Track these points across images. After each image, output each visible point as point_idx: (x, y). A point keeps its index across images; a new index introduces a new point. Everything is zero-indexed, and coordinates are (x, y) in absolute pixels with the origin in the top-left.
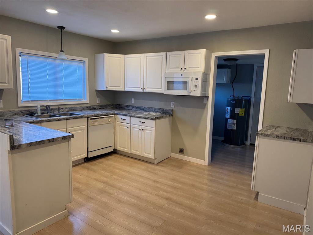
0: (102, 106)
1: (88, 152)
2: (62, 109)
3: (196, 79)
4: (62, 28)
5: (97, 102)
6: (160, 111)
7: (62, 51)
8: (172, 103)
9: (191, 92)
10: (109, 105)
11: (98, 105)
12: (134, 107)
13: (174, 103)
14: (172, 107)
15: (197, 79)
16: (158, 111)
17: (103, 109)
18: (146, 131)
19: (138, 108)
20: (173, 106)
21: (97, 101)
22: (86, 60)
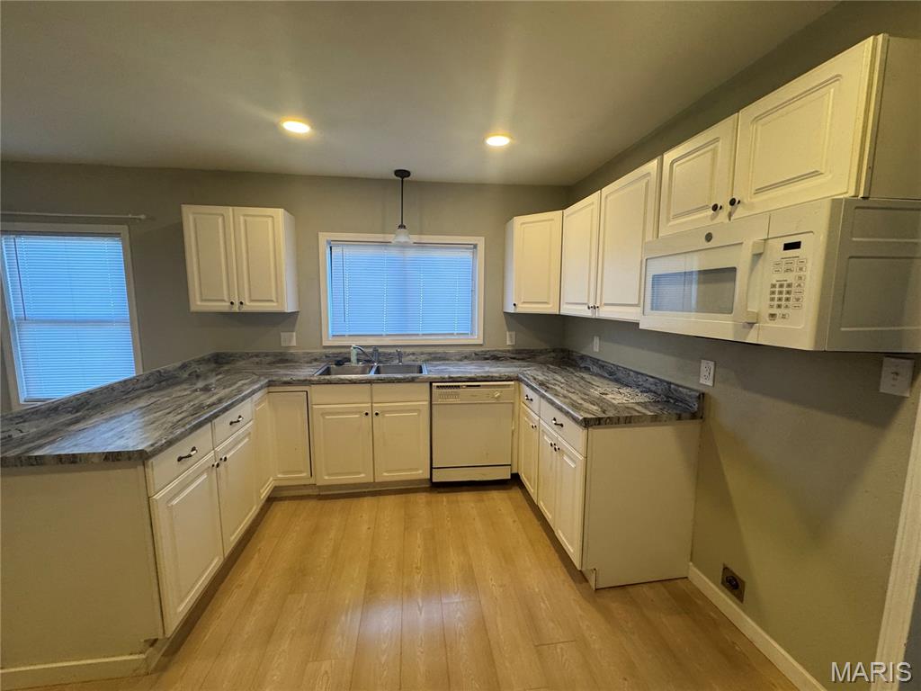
0: (519, 352)
1: (431, 468)
2: (413, 354)
3: (788, 247)
4: (403, 174)
5: (508, 343)
6: (660, 389)
7: (402, 226)
8: (704, 364)
9: (751, 325)
10: (541, 352)
11: (510, 348)
12: (596, 361)
13: (711, 364)
14: (702, 381)
15: (796, 245)
16: (653, 388)
17: (523, 359)
18: (565, 458)
19: (603, 367)
20: (705, 377)
21: (508, 341)
22: (480, 241)
